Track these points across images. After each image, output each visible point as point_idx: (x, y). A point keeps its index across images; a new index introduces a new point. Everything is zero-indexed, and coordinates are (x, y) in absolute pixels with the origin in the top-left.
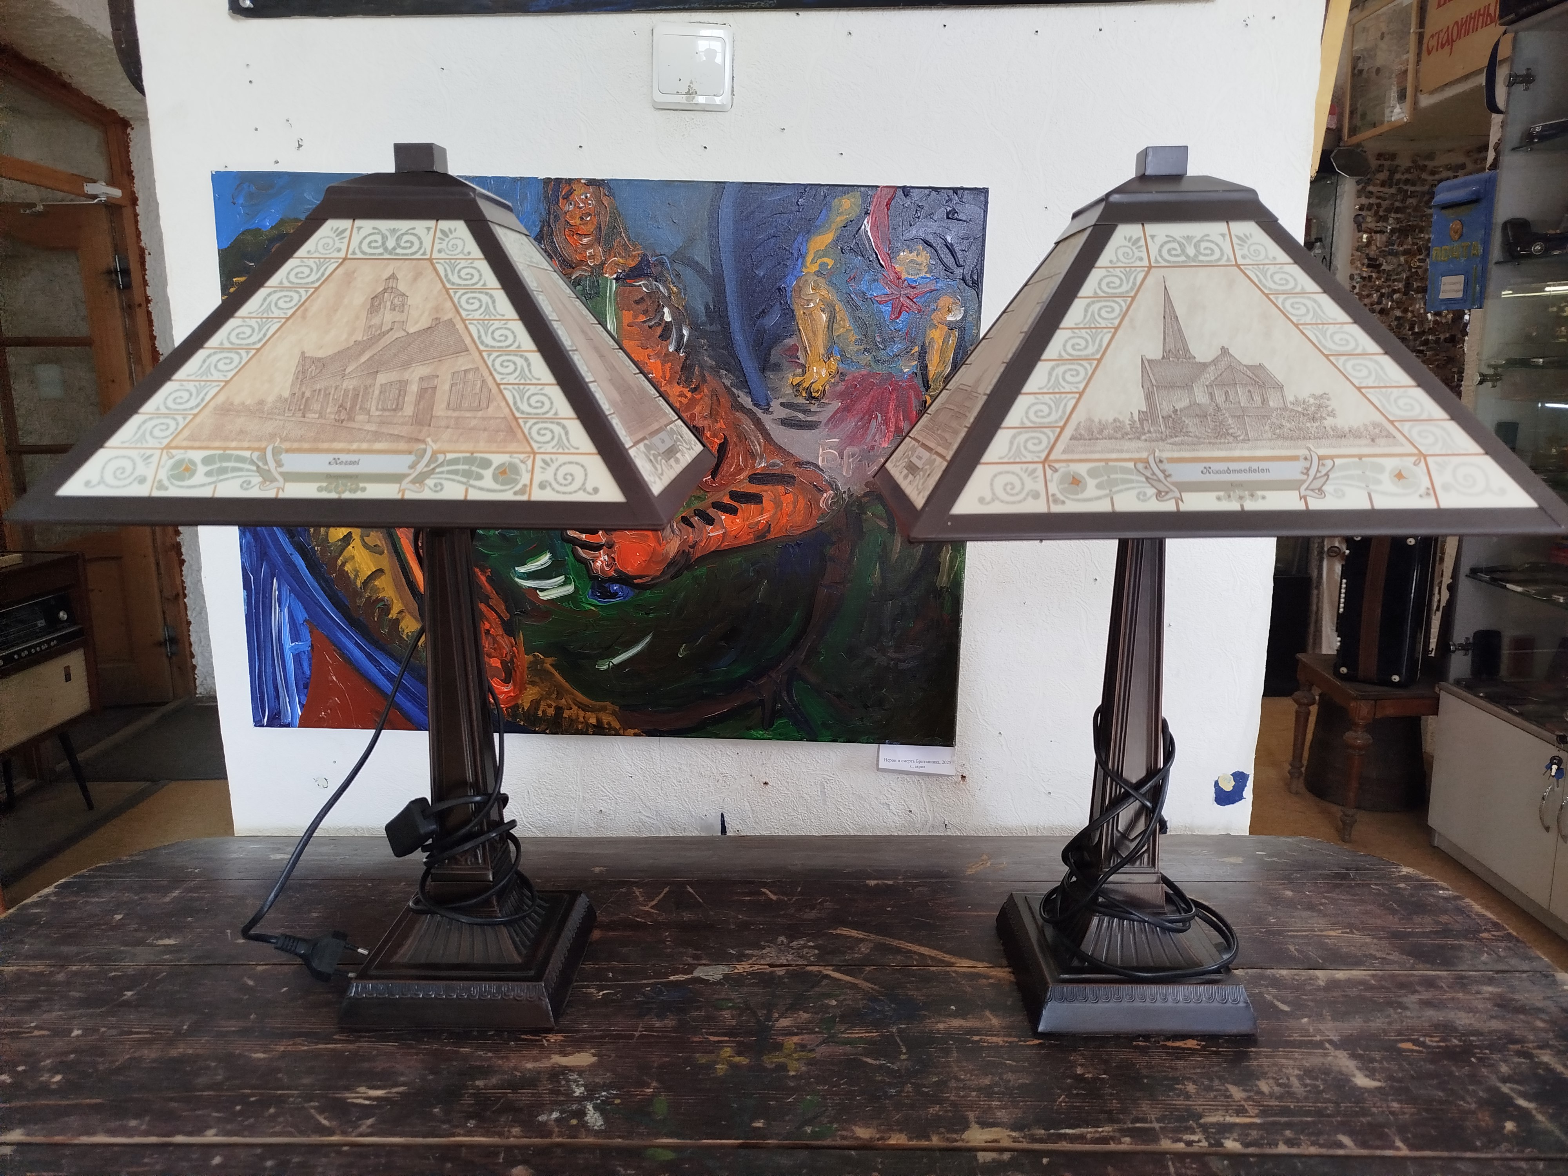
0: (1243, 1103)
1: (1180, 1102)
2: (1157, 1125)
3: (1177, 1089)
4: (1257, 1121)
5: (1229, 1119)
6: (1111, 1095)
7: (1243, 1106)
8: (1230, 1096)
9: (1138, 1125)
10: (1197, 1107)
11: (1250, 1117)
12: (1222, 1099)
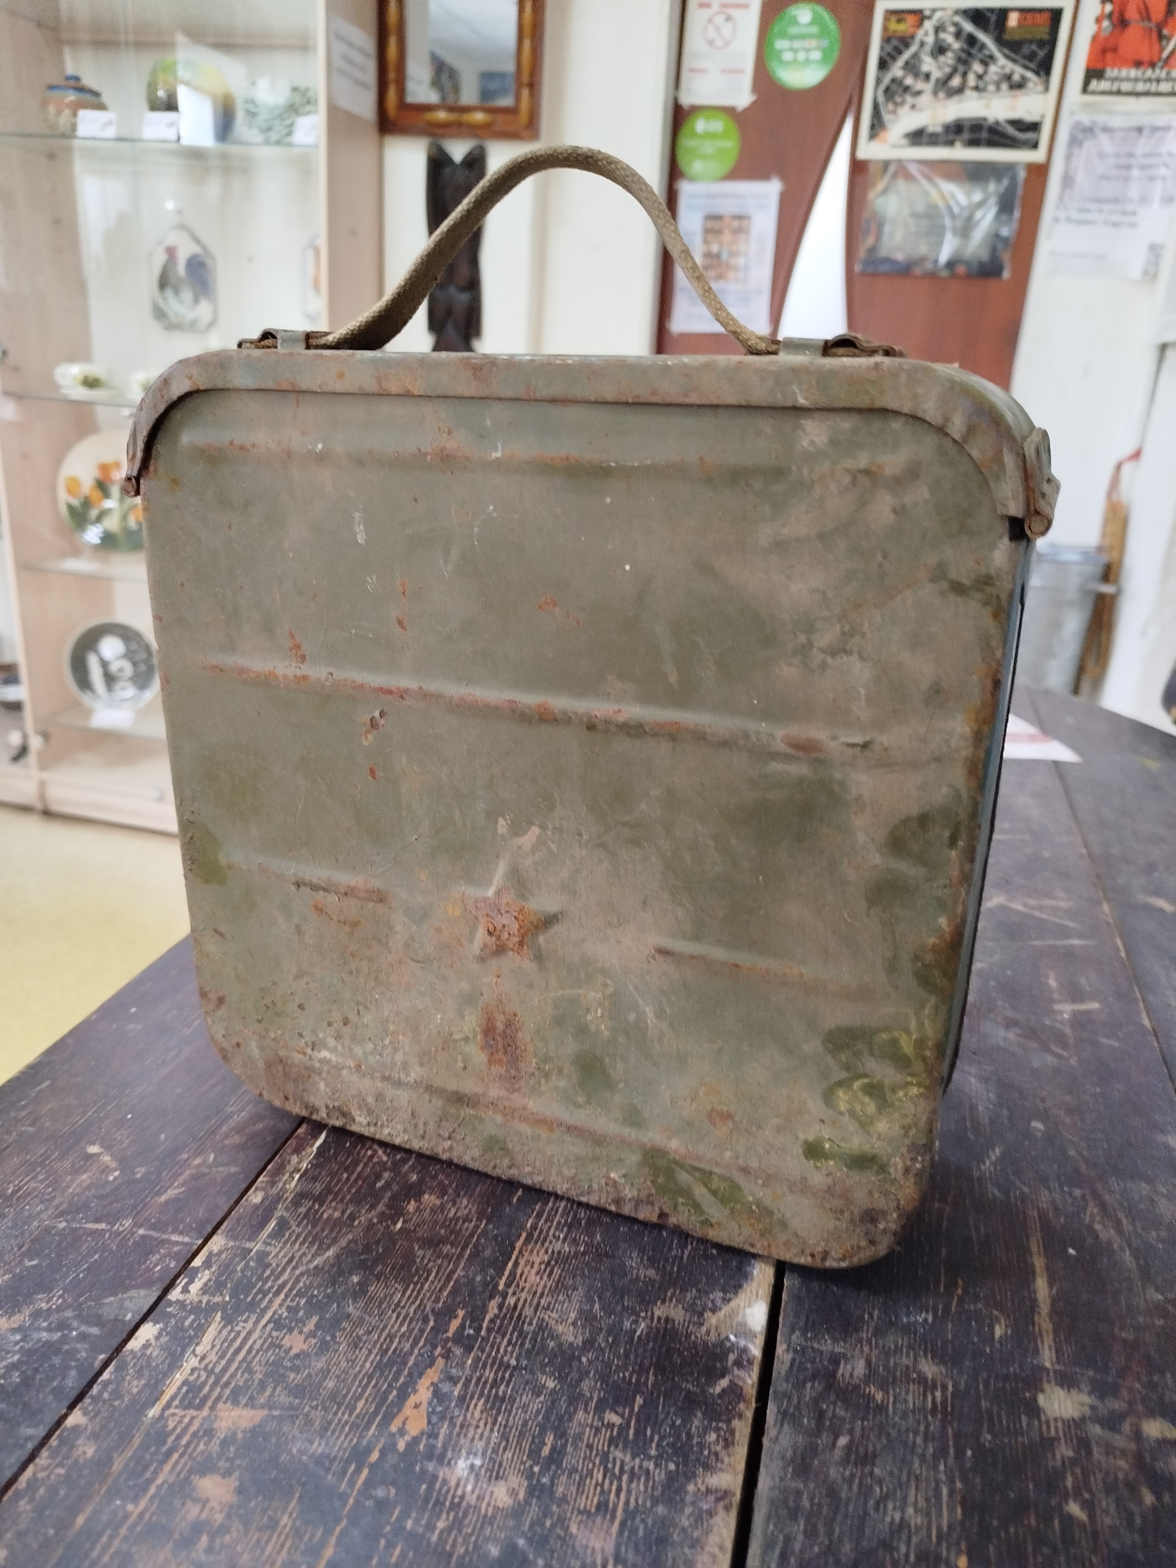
0: (205, 1412)
1: (277, 1306)
2: (257, 1247)
3: (308, 1317)
4: (153, 1412)
5: (191, 1362)
6: (352, 1217)
7: (200, 1407)
8: (235, 1399)
9: (273, 1224)
10: (249, 1325)
11: (168, 1406)
12: (240, 1379)
